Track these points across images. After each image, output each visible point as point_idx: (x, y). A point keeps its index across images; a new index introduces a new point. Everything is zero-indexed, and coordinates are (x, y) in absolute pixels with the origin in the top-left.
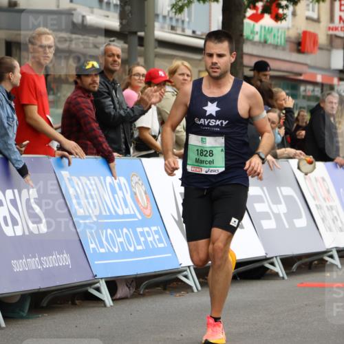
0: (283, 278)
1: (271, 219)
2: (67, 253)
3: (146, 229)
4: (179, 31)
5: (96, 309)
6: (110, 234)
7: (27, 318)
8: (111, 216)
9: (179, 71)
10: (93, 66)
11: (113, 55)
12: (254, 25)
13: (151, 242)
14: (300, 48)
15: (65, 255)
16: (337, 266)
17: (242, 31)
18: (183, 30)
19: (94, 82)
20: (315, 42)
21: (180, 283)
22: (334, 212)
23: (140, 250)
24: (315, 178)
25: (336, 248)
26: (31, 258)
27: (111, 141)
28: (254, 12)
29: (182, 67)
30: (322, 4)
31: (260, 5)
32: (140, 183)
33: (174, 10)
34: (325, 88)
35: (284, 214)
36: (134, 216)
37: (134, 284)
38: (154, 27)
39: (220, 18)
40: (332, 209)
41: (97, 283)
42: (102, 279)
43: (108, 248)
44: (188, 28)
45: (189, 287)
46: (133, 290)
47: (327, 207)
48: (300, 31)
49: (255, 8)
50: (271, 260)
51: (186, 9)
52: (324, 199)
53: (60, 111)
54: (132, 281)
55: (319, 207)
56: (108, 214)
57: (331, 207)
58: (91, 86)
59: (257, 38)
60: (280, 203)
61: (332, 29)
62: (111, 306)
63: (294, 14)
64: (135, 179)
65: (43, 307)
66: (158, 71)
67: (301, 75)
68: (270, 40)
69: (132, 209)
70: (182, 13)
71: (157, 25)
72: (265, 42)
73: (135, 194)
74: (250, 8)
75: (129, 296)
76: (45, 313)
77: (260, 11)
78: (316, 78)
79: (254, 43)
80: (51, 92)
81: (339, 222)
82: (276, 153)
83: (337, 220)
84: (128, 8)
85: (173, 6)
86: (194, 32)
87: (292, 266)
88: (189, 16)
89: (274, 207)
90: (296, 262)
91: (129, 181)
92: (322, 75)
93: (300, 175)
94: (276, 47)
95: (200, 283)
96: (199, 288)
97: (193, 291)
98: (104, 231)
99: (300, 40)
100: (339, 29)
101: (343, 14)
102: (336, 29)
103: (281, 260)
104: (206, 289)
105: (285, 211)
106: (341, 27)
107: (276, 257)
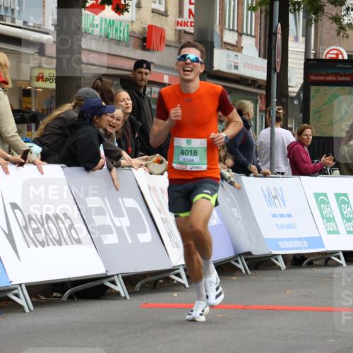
0: (125, 298)
1: (112, 233)
4: (8, 21)
14: (145, 44)
16: (184, 285)
18: (13, 20)
20: (162, 38)
21: (9, 303)
24: (161, 189)
25: (183, 265)
35: (127, 228)
44: (20, 19)
45: (21, 307)
48: (146, 26)
50: (112, 278)
55: (164, 220)
59: (96, 32)
60: (123, 216)
61: (181, 25)
63: (138, 6)
78: (163, 78)
86: (25, 23)
87: (136, 285)
89: (116, 220)
90: (139, 281)
92: (169, 76)
94: (118, 42)
95: (33, 302)
96: (32, 308)
97: (24, 312)
99: (145, 36)
100: (189, 24)
101: (193, 7)
102: (186, 24)
103: (123, 278)
104: (39, 309)
105: (128, 225)
106: (191, 22)
107: (117, 275)
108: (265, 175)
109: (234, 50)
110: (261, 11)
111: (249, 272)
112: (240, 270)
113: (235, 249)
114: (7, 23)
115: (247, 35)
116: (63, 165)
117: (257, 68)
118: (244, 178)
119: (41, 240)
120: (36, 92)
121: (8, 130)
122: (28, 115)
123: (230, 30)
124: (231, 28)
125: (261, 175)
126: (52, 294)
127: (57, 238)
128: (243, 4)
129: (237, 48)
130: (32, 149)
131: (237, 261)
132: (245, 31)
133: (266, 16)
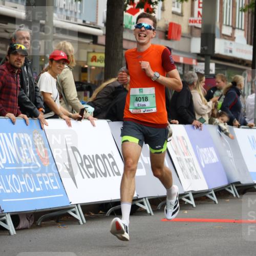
0: (150, 214)
1: (142, 168)
3: (44, 175)
5: (3, 237)
6: (14, 178)
8: (16, 165)
10: (20, 47)
11: (24, 38)
12: (131, 17)
13: (47, 184)
14: (167, 36)
16: (192, 205)
17: (122, 21)
18: (76, 20)
20: (179, 31)
21: (69, 217)
22: (191, 163)
23: (39, 191)
24: (177, 137)
25: (192, 191)
28: (132, 7)
30: (185, 2)
31: (136, 1)
32: (40, 138)
34: (186, 68)
36: (35, 164)
37: (33, 217)
39: (105, 10)
40: (190, 161)
41: (4, 216)
42: (8, 213)
43: (13, 190)
44: (80, 18)
45: (77, 220)
46: (32, 222)
47: (186, 159)
48: (167, 23)
49: (133, 4)
50: (142, 200)
52: (183, 153)
54: (32, 215)
55: (179, 159)
56: (13, 162)
57: (188, 159)
61: (192, 22)
62: (15, 235)
64: (37, 135)
69: (33, 159)
73: (36, 147)
74: (129, 4)
75: (29, 227)
77: (136, 6)
78: (179, 59)
79: (131, 31)
81: (195, 171)
83: (193, 170)
84: (33, 2)
86: (84, 21)
87: (158, 205)
89: (145, 159)
90: (160, 202)
92: (184, 58)
95: (85, 217)
96: (85, 221)
97: (79, 224)
98: (10, 176)
99: (167, 30)
100: (198, 22)
101: (201, 10)
102: (196, 21)
103: (149, 200)
104: (90, 222)
106: (199, 20)
107: (145, 198)
108: (251, 127)
109: (229, 39)
110: (249, 13)
111: (239, 196)
112: (232, 195)
113: (229, 179)
114: (72, 21)
115: (238, 29)
116: (109, 120)
117: (246, 52)
118: (236, 129)
119: (92, 173)
120: (91, 69)
121: (71, 96)
122: (85, 85)
123: (226, 25)
124: (228, 24)
125: (248, 127)
126: (99, 211)
127: (104, 172)
128: (236, 7)
129: (231, 38)
130: (87, 109)
131: (230, 188)
132: (237, 26)
133: (252, 16)
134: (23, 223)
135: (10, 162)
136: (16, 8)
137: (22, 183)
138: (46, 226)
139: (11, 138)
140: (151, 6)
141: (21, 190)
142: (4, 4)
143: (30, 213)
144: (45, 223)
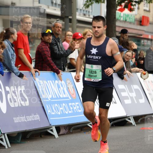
0: (134, 125)
1: (129, 99)
2: (38, 115)
3: (73, 104)
4: (87, 16)
5: (51, 139)
6: (57, 106)
7: (20, 143)
8: (57, 98)
9: (88, 34)
10: (49, 31)
12: (120, 13)
13: (75, 109)
14: (141, 23)
15: (37, 115)
17: (115, 16)
18: (89, 16)
19: (50, 39)
20: (148, 21)
23: (70, 113)
24: (148, 81)
26: (22, 117)
27: (57, 65)
29: (89, 32)
30: (151, 4)
31: (123, 4)
32: (71, 83)
33: (85, 7)
35: (135, 97)
36: (68, 98)
37: (68, 128)
38: (76, 14)
39: (106, 10)
41: (51, 128)
42: (53, 126)
44: (91, 15)
46: (67, 131)
48: (141, 16)
49: (121, 6)
50: (129, 118)
51: (90, 6)
52: (152, 90)
53: (35, 52)
54: (67, 127)
55: (150, 94)
56: (56, 97)
58: (48, 40)
59: (122, 19)
60: (133, 92)
62: (58, 138)
63: (138, 8)
64: (68, 81)
65: (27, 138)
66: (78, 34)
67: (141, 35)
68: (128, 20)
69: (67, 95)
70: (89, 8)
71: (77, 13)
72: (126, 21)
73: (69, 88)
74: (119, 6)
75: (65, 133)
76: (29, 141)
77: (123, 7)
78: (148, 37)
79: (120, 21)
80: (31, 43)
82: (131, 70)
84: (64, 6)
85: (85, 5)
87: (138, 120)
88: (92, 9)
89: (130, 94)
90: (140, 118)
91: (66, 82)
92: (151, 36)
93: (141, 80)
94: (130, 23)
98: (54, 105)
99: (141, 20)
103: (133, 117)
105: (135, 96)
107: (131, 116)
134: (63, 131)
135: (54, 97)
136: (55, 10)
137: (61, 109)
138: (75, 133)
139: (54, 83)
140: (132, 7)
141: (61, 113)
142: (49, 8)
143: (66, 126)
144: (75, 131)
